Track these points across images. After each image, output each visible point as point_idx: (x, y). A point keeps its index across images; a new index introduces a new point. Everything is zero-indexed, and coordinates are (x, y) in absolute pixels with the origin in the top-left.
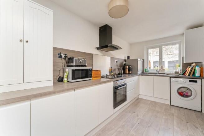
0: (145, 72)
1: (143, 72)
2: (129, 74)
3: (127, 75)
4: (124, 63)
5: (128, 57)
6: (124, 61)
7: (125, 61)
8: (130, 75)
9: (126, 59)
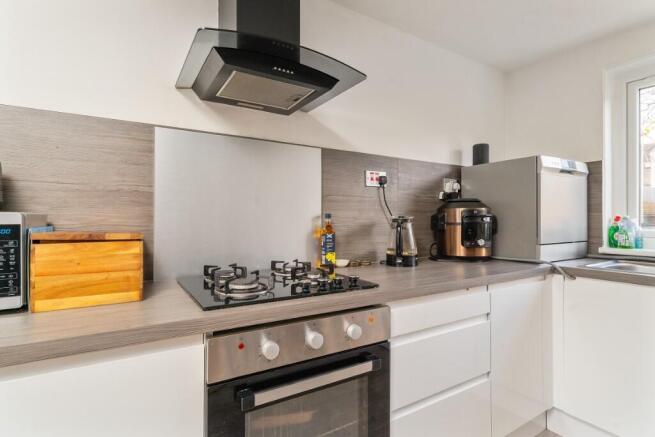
0: (605, 249)
1: (589, 252)
2: (470, 259)
3: (460, 269)
4: (450, 186)
5: (480, 153)
6: (449, 176)
7: (457, 173)
8: (483, 268)
9: (467, 161)
